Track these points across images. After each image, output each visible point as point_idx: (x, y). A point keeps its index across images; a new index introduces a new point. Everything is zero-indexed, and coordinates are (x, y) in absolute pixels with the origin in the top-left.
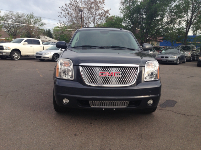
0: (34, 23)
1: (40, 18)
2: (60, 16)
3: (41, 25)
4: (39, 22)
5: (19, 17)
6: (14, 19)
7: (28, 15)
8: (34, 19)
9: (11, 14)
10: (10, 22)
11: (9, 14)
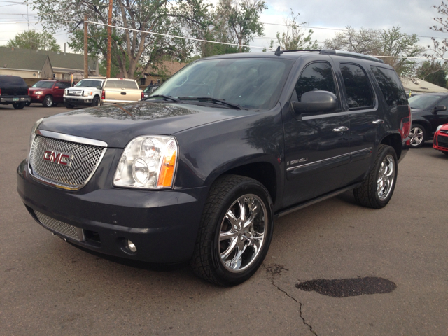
0: (398, 50)
1: (414, 37)
2: (435, 27)
3: (414, 52)
4: (409, 46)
5: (365, 39)
6: (355, 43)
7: (387, 33)
8: (400, 40)
9: (350, 34)
10: (344, 50)
11: (344, 35)
